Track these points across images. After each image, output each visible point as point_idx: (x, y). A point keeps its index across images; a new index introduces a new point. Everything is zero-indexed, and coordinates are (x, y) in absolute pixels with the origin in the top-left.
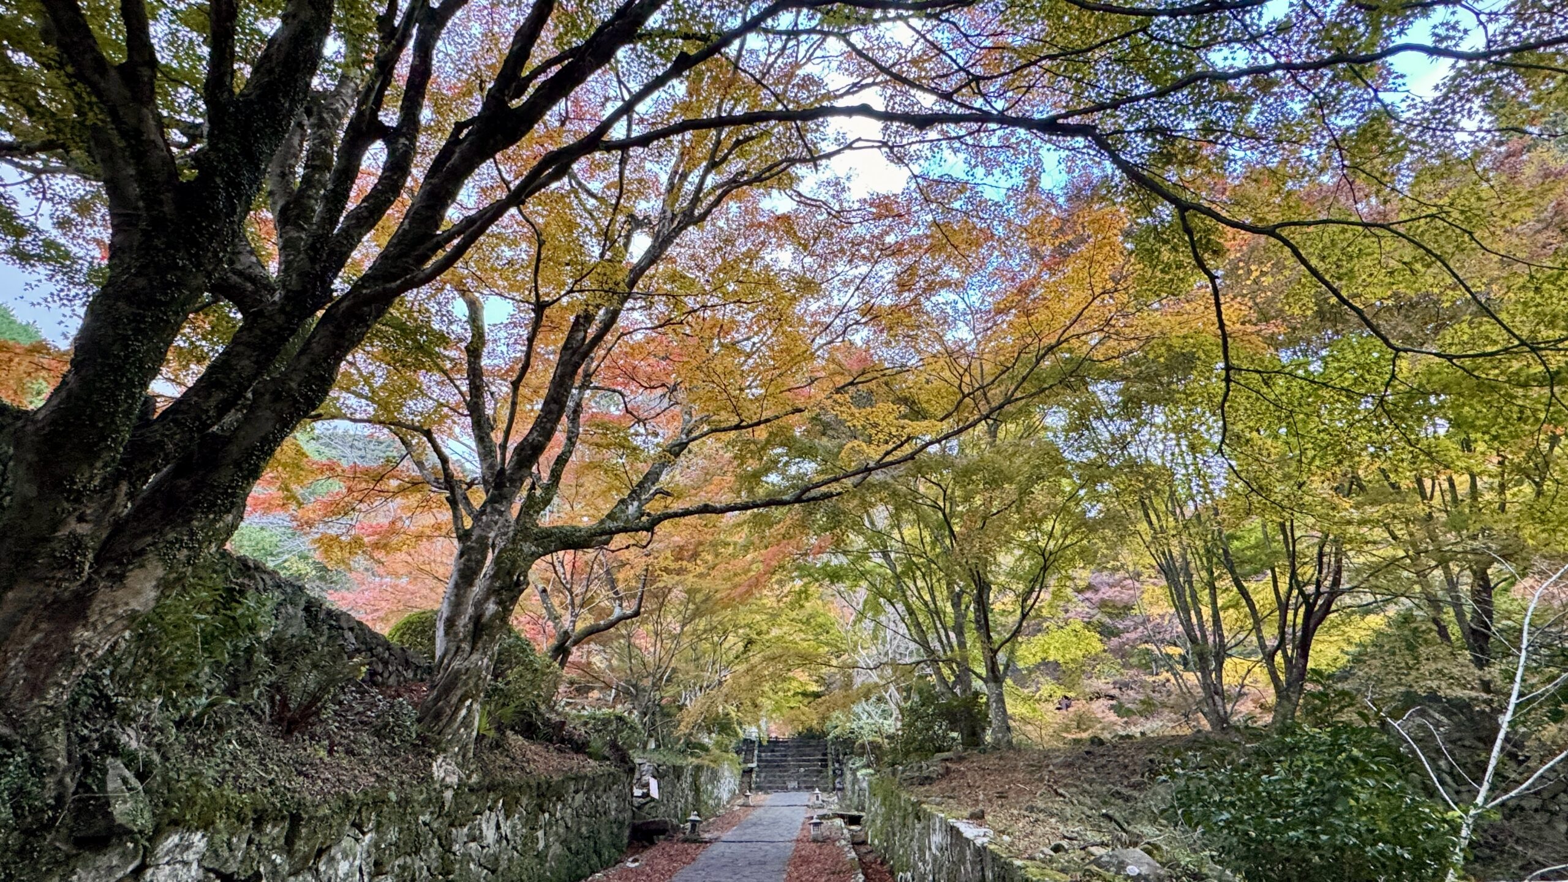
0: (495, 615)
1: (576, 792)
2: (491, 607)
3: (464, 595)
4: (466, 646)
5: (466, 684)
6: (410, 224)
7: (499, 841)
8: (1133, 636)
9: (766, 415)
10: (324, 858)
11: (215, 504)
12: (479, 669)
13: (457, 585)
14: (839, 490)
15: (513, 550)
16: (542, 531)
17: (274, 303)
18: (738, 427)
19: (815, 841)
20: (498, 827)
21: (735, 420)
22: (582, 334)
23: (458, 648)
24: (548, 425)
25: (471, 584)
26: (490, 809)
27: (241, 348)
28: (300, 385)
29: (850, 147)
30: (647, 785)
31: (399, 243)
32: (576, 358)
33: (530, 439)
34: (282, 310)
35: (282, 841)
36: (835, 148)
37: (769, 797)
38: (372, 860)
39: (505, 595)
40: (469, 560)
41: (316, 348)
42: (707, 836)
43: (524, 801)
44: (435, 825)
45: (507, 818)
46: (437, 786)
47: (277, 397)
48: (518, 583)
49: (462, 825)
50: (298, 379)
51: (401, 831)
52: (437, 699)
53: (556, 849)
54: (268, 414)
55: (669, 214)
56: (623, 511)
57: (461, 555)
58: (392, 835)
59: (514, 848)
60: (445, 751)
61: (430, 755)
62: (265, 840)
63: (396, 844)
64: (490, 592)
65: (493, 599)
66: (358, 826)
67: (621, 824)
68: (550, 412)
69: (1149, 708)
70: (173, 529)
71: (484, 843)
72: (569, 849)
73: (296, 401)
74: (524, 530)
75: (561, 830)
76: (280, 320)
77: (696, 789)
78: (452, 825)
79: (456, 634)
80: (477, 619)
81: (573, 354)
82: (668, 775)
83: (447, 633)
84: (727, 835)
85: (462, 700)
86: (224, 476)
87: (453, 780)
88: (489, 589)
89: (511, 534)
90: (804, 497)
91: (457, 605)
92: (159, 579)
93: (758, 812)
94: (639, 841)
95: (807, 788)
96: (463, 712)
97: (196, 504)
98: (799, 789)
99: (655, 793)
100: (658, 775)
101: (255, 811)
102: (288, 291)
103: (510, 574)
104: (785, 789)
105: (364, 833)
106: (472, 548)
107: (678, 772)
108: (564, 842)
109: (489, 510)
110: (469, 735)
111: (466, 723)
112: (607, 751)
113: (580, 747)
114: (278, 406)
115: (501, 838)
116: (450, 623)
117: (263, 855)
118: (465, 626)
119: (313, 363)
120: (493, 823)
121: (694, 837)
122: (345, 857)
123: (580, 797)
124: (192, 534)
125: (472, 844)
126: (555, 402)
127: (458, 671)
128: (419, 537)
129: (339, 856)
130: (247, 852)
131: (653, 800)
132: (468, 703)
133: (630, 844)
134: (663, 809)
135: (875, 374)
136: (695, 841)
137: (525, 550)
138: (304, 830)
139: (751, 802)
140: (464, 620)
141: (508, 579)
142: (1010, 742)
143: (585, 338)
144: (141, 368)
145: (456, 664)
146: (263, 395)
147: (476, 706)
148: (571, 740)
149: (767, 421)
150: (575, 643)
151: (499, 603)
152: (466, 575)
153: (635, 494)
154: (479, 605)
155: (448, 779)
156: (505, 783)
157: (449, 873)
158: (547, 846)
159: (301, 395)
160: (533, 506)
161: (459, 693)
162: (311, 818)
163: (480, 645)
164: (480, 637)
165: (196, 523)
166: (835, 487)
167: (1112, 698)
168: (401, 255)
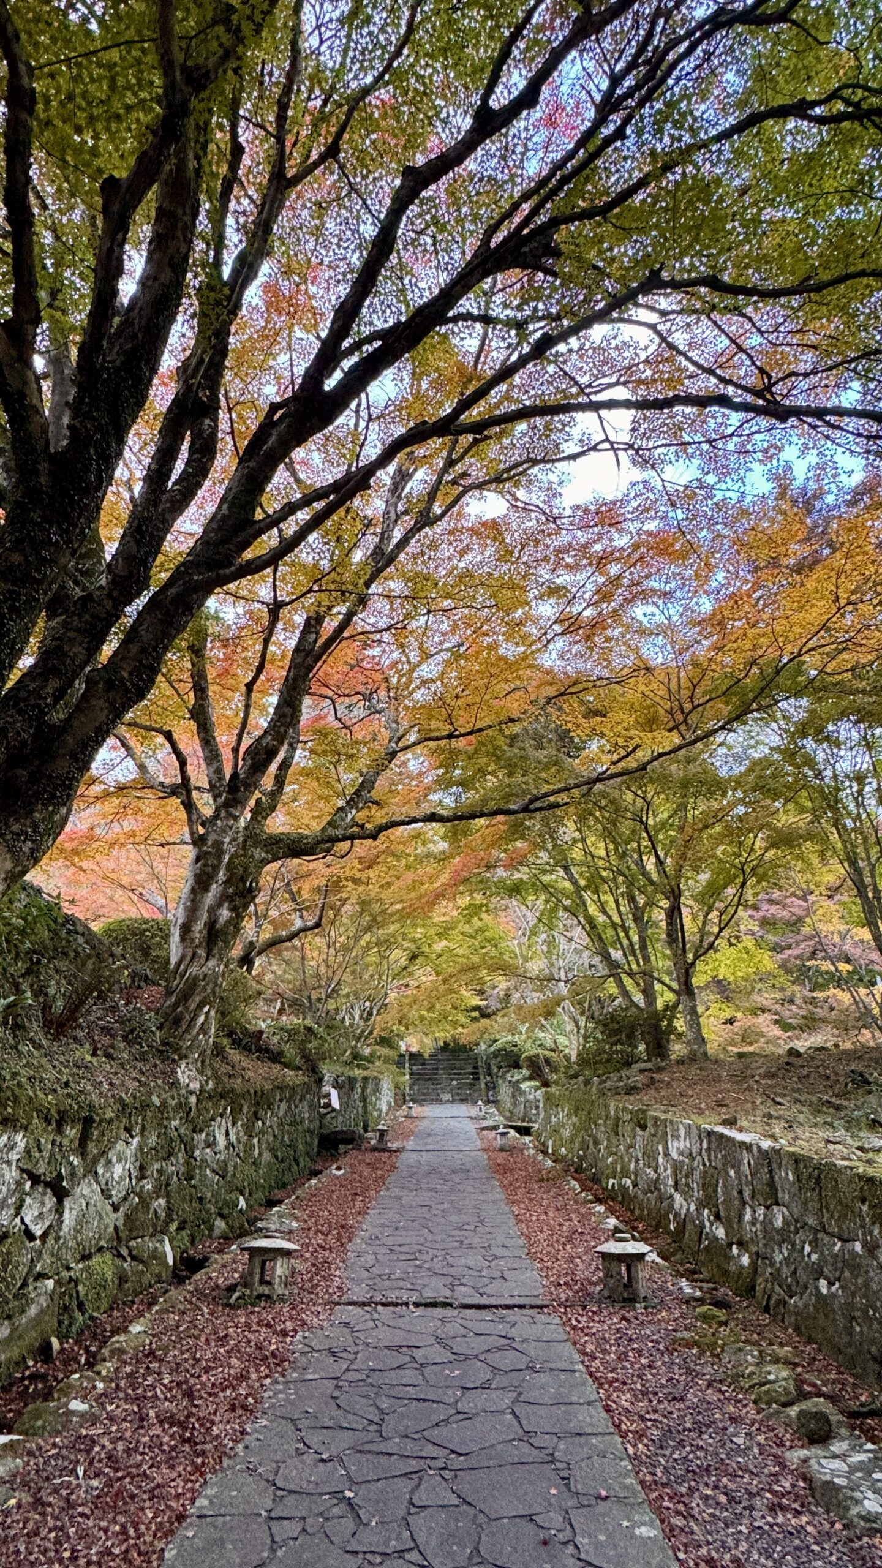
0: (229, 921)
1: (281, 1101)
2: (225, 914)
3: (200, 901)
4: (202, 952)
5: (204, 989)
6: (229, 508)
7: (227, 1148)
8: (796, 952)
9: (480, 724)
10: (103, 1161)
11: (54, 796)
12: (216, 975)
13: (193, 891)
14: (567, 800)
15: (245, 856)
16: (270, 837)
17: (101, 587)
18: (450, 736)
19: (502, 1150)
20: (227, 1134)
21: (446, 729)
22: (314, 636)
23: (194, 955)
24: (282, 729)
25: (207, 890)
26: (221, 1116)
27: (71, 634)
28: (131, 674)
29: (594, 448)
30: (328, 1095)
31: (220, 529)
32: (309, 661)
33: (264, 743)
34: (109, 595)
35: (77, 1143)
36: (579, 449)
37: (425, 1108)
38: (138, 1164)
39: (238, 902)
40: (205, 865)
41: (146, 637)
42: (394, 1145)
43: (245, 1109)
44: (182, 1131)
45: (234, 1124)
46: (183, 1091)
47: (110, 685)
48: (250, 890)
49: (201, 1131)
50: (129, 669)
51: (159, 1136)
52: (176, 1005)
53: (267, 1156)
54: (101, 703)
55: (393, 515)
56: (343, 819)
57: (198, 859)
58: (153, 1140)
59: (238, 1155)
60: (186, 1057)
61: (174, 1061)
62: (66, 1142)
63: (155, 1149)
64: (223, 898)
65: (226, 905)
66: (128, 1130)
67: (312, 1132)
68: (283, 716)
69: (810, 1024)
70: (17, 820)
71: (217, 1149)
72: (276, 1157)
73: (128, 691)
74: (253, 837)
75: (271, 1139)
76: (109, 604)
77: (364, 1099)
78: (194, 1131)
79: (192, 940)
80: (211, 925)
81: (307, 655)
82: (345, 1086)
83: (183, 939)
84: (410, 1144)
85: (200, 1006)
86: (61, 767)
87: (195, 1086)
88: (222, 895)
89: (241, 840)
90: (532, 807)
91: (192, 911)
92: (7, 872)
93: (425, 1123)
94: (327, 1150)
95: (462, 1100)
96: (202, 1018)
97: (37, 795)
98: (453, 1101)
99: (336, 1104)
100: (337, 1085)
101: (59, 1112)
102: (115, 575)
103: (243, 880)
104: (439, 1101)
105: (132, 1137)
106: (207, 853)
107: (351, 1081)
108: (272, 1150)
109: (223, 814)
110: (207, 1041)
111: (204, 1030)
112: (298, 1061)
113: (275, 1057)
114: (111, 695)
115: (230, 1145)
116: (186, 929)
117: (64, 1157)
118: (200, 932)
119: (143, 650)
120: (223, 1130)
121: (381, 1146)
122: (119, 1160)
123: (284, 1106)
124: (35, 826)
125: (208, 1150)
126: (289, 705)
127: (196, 978)
128: (112, 845)
129: (114, 1160)
130: (52, 1154)
131: (334, 1110)
132: (206, 1009)
133: (319, 1153)
134: (340, 1119)
135: (585, 685)
136: (384, 1150)
137: (257, 856)
138: (96, 1133)
139: (414, 1113)
140: (199, 926)
141: (241, 885)
142: (705, 1054)
143: (316, 641)
144: (13, 648)
145: (193, 970)
146: (96, 683)
147: (212, 1013)
148: (267, 1050)
149: (480, 730)
150: (259, 954)
151: (233, 909)
152: (202, 882)
153: (352, 803)
154: (212, 910)
155: (192, 1086)
156: (232, 1090)
157: (191, 1178)
158: (260, 1154)
159: (133, 685)
160: (261, 812)
161: (197, 999)
162: (101, 1121)
163: (215, 951)
164: (216, 944)
165: (37, 815)
166: (563, 798)
167: (776, 1013)
168: (223, 542)
